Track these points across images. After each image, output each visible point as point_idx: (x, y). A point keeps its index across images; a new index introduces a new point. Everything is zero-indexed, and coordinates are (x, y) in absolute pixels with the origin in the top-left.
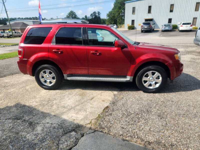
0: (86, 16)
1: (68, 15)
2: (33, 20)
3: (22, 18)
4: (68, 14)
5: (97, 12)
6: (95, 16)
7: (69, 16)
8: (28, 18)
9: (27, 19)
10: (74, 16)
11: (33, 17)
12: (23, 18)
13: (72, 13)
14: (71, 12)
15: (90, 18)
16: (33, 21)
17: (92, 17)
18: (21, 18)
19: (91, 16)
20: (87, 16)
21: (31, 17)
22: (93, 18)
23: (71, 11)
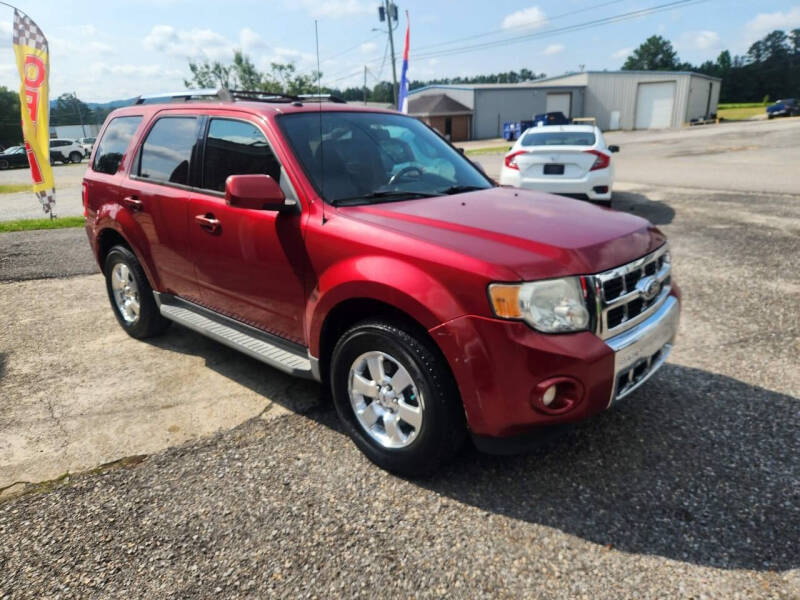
0: (725, 57)
1: (637, 57)
2: (501, 82)
3: (466, 79)
4: (636, 52)
5: (788, 33)
6: (773, 52)
7: (638, 61)
8: (484, 77)
9: (457, 81)
10: (662, 60)
11: (503, 73)
12: (469, 79)
13: (654, 45)
14: (649, 40)
15: (745, 63)
16: (475, 90)
17: (758, 56)
18: (463, 78)
19: (750, 52)
20: (732, 56)
21: (496, 74)
22: (763, 59)
23: (654, 37)
